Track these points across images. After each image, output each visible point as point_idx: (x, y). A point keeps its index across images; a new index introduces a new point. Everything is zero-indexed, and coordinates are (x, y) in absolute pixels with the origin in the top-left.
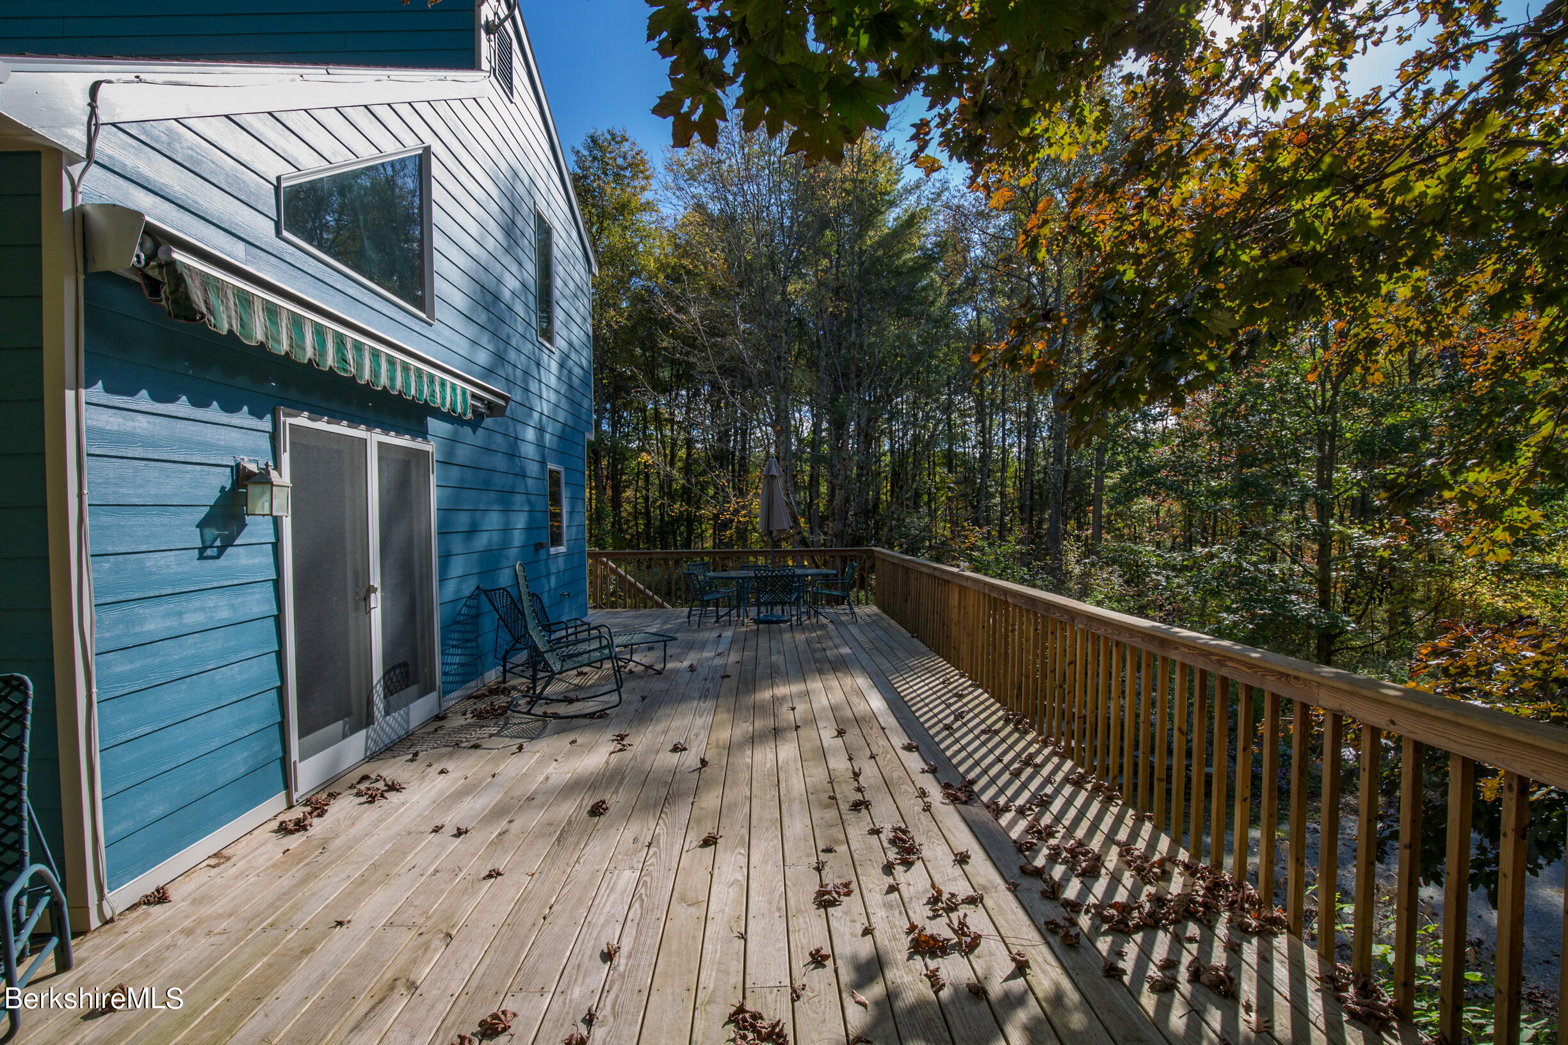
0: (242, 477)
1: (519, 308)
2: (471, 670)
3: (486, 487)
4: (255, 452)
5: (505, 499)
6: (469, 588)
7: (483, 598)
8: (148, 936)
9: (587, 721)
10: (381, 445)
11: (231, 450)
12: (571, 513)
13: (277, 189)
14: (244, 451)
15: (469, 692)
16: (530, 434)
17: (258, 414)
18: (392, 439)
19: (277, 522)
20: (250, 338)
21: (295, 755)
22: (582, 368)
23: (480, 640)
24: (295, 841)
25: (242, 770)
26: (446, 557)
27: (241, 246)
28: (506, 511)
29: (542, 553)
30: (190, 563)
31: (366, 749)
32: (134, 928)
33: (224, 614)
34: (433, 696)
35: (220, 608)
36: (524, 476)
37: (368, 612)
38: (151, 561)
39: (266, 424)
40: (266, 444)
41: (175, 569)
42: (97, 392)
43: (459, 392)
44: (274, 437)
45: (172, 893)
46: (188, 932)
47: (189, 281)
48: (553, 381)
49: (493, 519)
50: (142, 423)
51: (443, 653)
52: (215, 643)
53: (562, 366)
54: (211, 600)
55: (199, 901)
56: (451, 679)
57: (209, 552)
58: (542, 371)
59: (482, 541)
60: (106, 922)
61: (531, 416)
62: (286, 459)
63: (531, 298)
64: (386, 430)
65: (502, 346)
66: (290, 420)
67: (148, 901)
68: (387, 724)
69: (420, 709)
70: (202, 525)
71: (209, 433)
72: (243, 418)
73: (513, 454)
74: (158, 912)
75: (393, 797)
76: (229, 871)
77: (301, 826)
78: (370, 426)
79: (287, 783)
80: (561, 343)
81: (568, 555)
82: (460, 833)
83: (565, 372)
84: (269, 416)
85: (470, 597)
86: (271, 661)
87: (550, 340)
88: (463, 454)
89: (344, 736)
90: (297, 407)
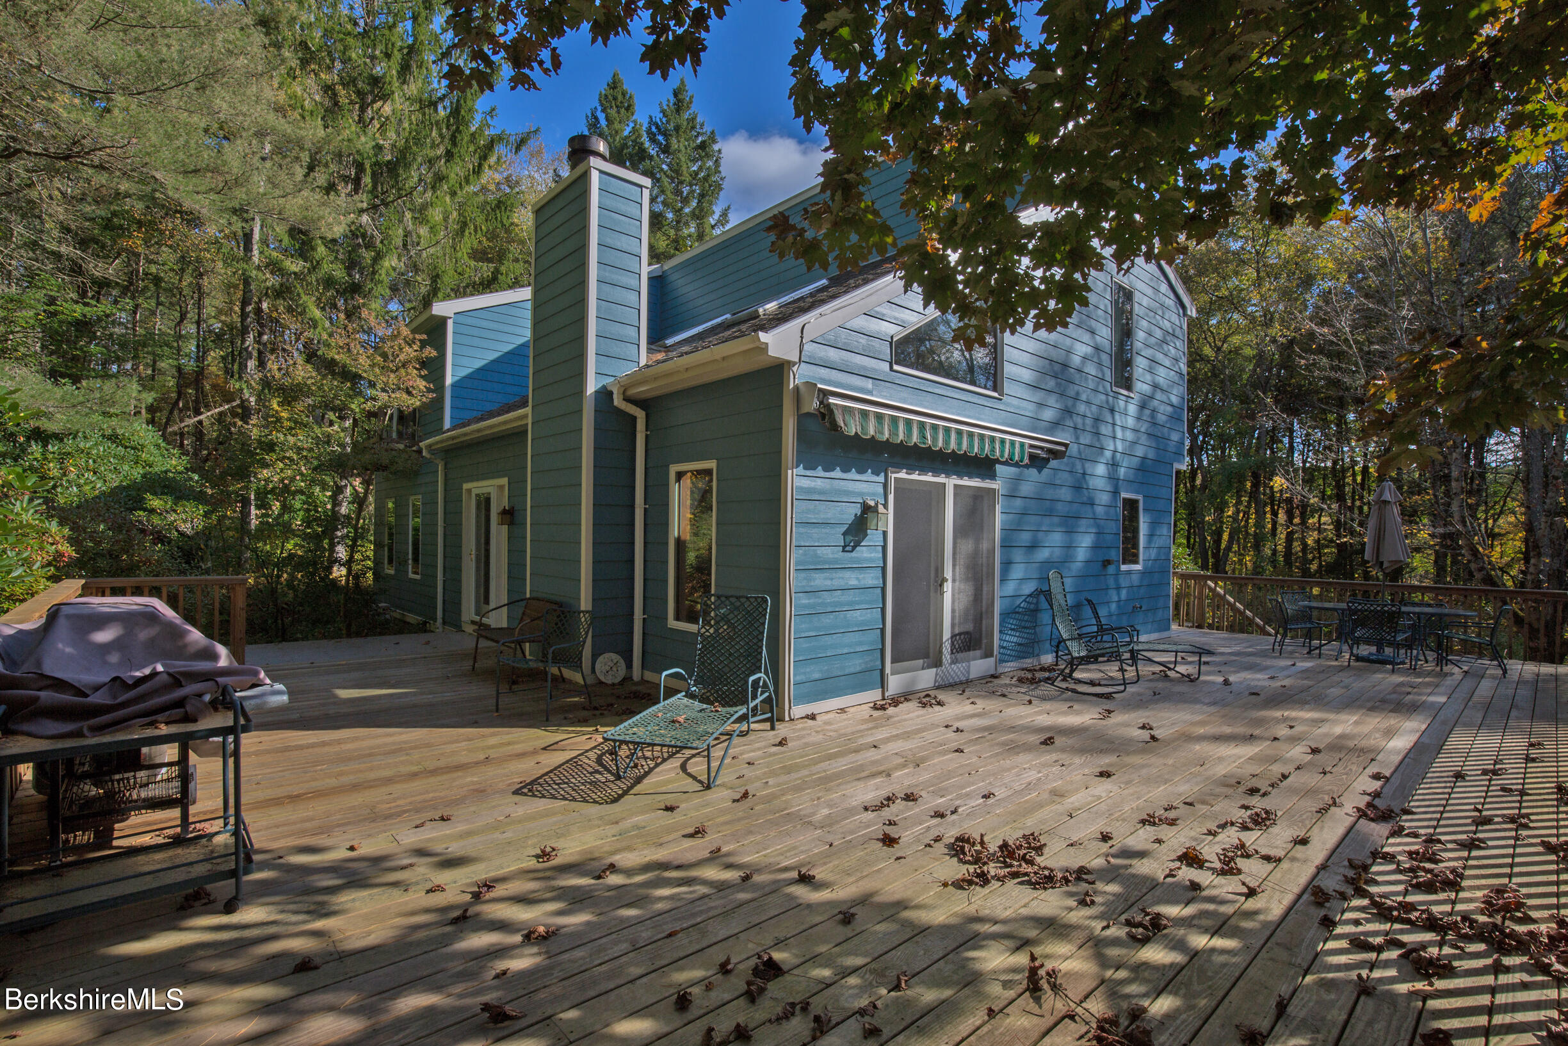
0: (866, 509)
1: (1091, 369)
2: (1027, 648)
3: (1049, 513)
4: (874, 494)
5: (1069, 524)
6: (1029, 588)
7: (1042, 598)
8: (803, 729)
9: (1095, 698)
10: (956, 486)
11: (861, 494)
12: (1151, 536)
13: (891, 343)
14: (868, 494)
15: (1025, 666)
16: (1101, 469)
17: (876, 473)
18: (966, 482)
19: (885, 533)
20: (866, 434)
21: (888, 670)
22: (1172, 405)
23: (1037, 629)
24: (877, 714)
25: (858, 669)
26: (1007, 564)
27: (870, 381)
28: (1070, 531)
29: (1111, 569)
30: (838, 554)
31: (936, 681)
32: (800, 725)
33: (853, 582)
34: (991, 660)
35: (852, 579)
36: (1092, 504)
37: (942, 594)
38: (820, 551)
39: (881, 479)
40: (881, 490)
41: (831, 556)
42: (800, 470)
43: (1017, 445)
44: (885, 486)
45: (818, 717)
46: (817, 732)
47: (836, 411)
48: (1130, 422)
49: (1056, 538)
50: (819, 483)
51: (1001, 632)
52: (849, 597)
53: (1143, 406)
54: (847, 574)
55: (826, 723)
56: (1005, 651)
57: (847, 548)
58: (1117, 416)
59: (1043, 554)
60: (791, 720)
61: (1102, 454)
62: (891, 498)
63: (1105, 358)
64: (960, 475)
65: (1070, 402)
66: (894, 476)
67: (807, 717)
68: (953, 669)
69: (979, 666)
70: (844, 534)
71: (851, 486)
72: (868, 476)
73: (1079, 486)
74: (810, 723)
75: (937, 708)
76: (844, 716)
77: (883, 708)
78: (948, 475)
79: (883, 685)
80: (1142, 387)
81: (1143, 573)
82: (958, 730)
83: (1147, 412)
84: (883, 474)
85: (1030, 595)
86: (877, 613)
87: (1129, 388)
88: (1026, 489)
89: (923, 668)
90: (899, 467)
